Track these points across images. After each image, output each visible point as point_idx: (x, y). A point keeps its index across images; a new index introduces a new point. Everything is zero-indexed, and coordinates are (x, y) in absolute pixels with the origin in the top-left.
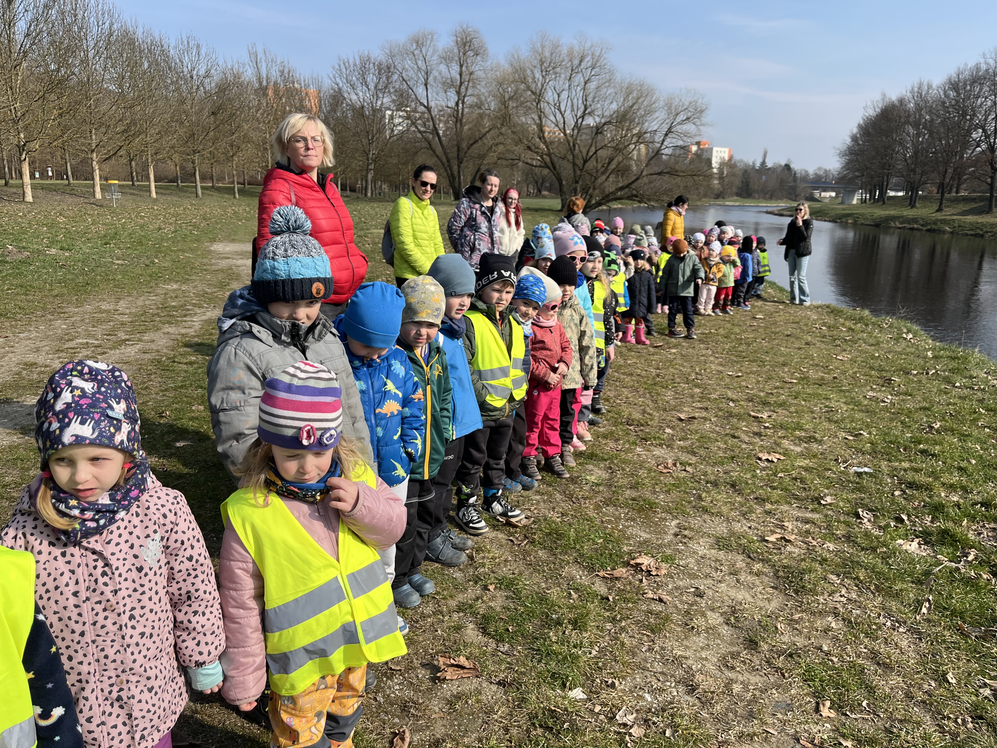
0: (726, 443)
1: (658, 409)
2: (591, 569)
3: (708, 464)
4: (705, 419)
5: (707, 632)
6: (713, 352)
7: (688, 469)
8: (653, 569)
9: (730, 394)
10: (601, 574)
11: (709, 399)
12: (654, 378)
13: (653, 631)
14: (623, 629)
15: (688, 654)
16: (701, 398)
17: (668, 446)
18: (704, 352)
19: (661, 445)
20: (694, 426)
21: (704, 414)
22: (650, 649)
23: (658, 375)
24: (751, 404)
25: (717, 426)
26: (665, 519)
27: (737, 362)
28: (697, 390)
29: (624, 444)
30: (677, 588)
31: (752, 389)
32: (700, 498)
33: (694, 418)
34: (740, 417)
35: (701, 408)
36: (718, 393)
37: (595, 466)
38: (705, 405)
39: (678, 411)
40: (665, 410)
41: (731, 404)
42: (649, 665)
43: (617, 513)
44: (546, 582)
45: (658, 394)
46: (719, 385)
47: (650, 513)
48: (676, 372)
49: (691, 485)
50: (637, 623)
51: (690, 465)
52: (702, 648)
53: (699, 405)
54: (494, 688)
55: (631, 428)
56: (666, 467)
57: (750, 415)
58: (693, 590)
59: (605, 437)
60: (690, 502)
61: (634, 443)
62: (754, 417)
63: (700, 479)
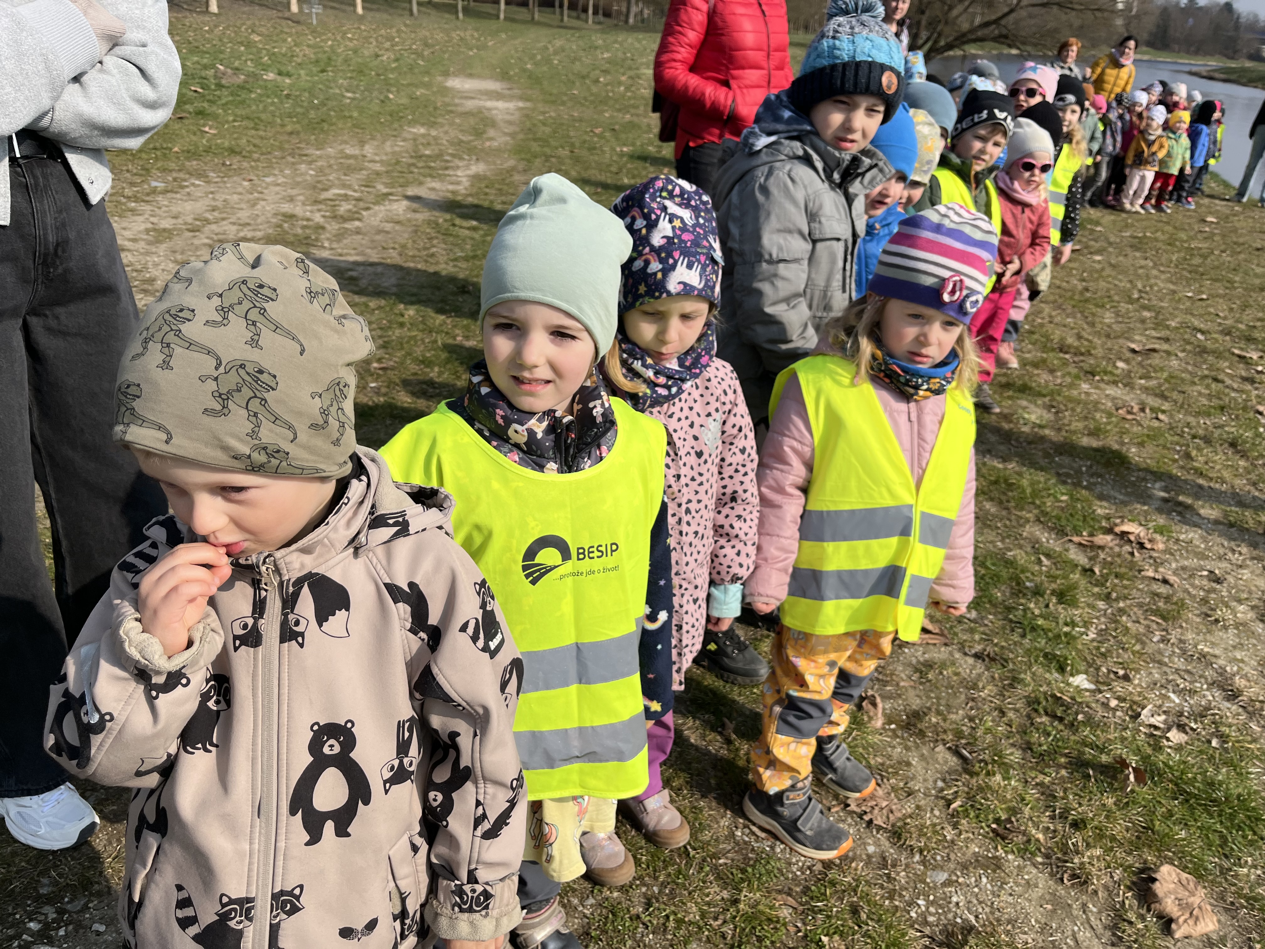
0: (1208, 387)
1: (1098, 334)
2: (1061, 532)
3: (1187, 413)
4: (1168, 353)
5: (1237, 628)
6: (1155, 264)
7: (1161, 416)
8: (1146, 541)
9: (1196, 323)
10: (1076, 539)
11: (1168, 327)
12: (1081, 293)
13: (1164, 618)
14: (1122, 611)
15: (1217, 652)
16: (1156, 324)
17: (1125, 385)
18: (1143, 262)
19: (1115, 383)
20: (1156, 360)
21: (1166, 347)
22: (1163, 640)
23: (1087, 289)
24: (1228, 338)
25: (1188, 363)
26: (1145, 479)
27: (1195, 280)
28: (1146, 314)
29: (1063, 376)
30: (1184, 568)
31: (1225, 318)
32: (1188, 456)
33: (1154, 350)
34: (1218, 355)
35: (1159, 338)
36: (1178, 320)
37: (1030, 402)
38: (1163, 333)
39: (1128, 339)
40: (1108, 336)
41: (1199, 336)
42: (1166, 660)
43: (1075, 465)
44: (1002, 541)
45: (1094, 315)
46: (1177, 309)
47: (1122, 469)
48: (1111, 286)
49: (1170, 438)
50: (1140, 605)
51: (1164, 412)
52: (1234, 647)
53: (1154, 333)
54: (971, 661)
55: (1067, 356)
56: (1129, 412)
57: (1233, 354)
58: (1205, 573)
59: (1036, 365)
60: (1175, 461)
61: (1077, 377)
62: (1239, 356)
63: (1183, 432)
